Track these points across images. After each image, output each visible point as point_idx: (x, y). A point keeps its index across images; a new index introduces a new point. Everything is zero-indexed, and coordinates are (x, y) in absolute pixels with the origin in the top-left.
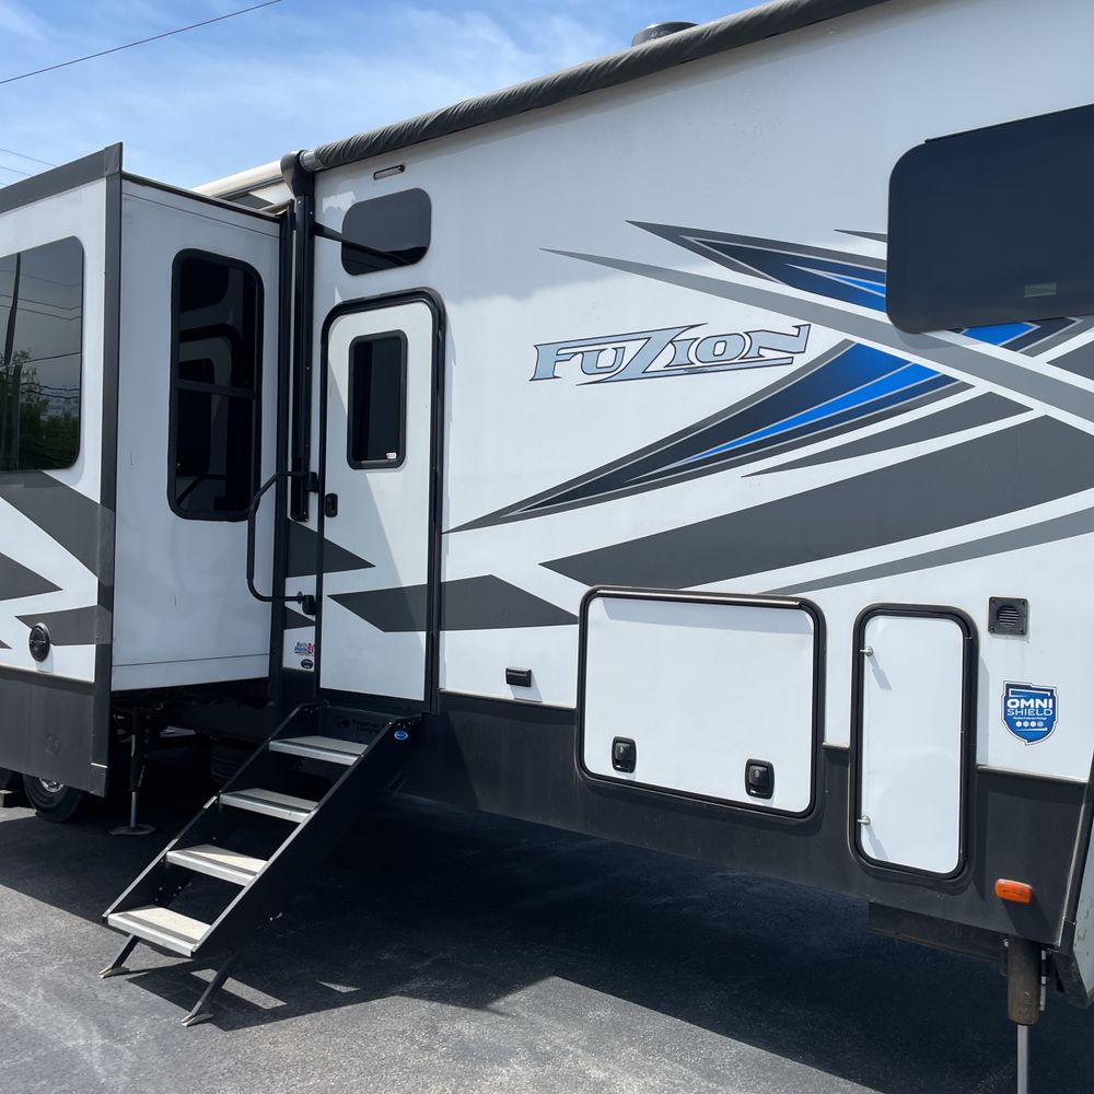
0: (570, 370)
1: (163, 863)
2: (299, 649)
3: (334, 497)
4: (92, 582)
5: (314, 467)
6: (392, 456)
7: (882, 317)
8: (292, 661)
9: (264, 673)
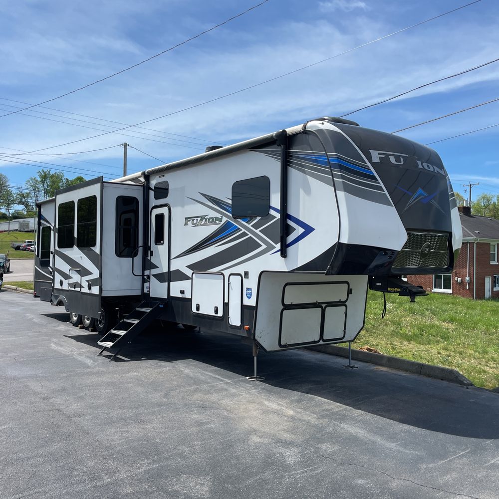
0: (190, 223)
1: (111, 333)
2: (147, 288)
3: (152, 251)
4: (98, 272)
5: (149, 245)
6: (162, 242)
7: (231, 215)
8: (146, 291)
9: (140, 294)
